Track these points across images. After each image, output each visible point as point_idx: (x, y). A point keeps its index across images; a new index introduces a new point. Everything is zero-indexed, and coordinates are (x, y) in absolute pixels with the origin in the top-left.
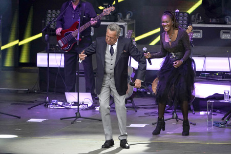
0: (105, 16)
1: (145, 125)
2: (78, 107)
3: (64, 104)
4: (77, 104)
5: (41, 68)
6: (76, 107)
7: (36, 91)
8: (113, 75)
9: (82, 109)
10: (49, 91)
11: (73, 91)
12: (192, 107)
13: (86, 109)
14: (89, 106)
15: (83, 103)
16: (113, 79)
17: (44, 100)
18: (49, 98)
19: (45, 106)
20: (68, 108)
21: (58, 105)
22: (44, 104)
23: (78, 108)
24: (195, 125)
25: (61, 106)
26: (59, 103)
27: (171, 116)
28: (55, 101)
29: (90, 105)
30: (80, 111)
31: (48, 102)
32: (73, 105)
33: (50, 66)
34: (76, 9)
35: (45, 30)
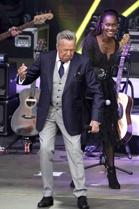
1: (61, 173)
8: (61, 105)
12: (127, 149)
16: (60, 111)
24: (131, 174)
27: (98, 162)
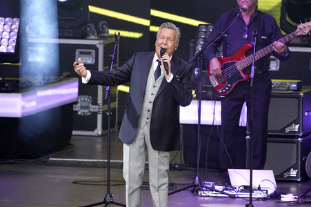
0: (300, 36)
2: (251, 195)
3: (227, 190)
4: (248, 189)
5: (186, 126)
6: (247, 195)
7: (177, 166)
9: (258, 199)
10: (200, 166)
11: (242, 166)
13: (264, 199)
14: (269, 193)
15: (259, 189)
17: (191, 182)
18: (199, 179)
19: (193, 192)
20: (233, 197)
21: (216, 191)
22: (191, 189)
23: (251, 197)
25: (222, 193)
26: (217, 187)
28: (210, 184)
29: (271, 191)
30: (253, 203)
31: (198, 185)
32: (242, 191)
33: (201, 123)
34: (250, 23)
35: (195, 60)
